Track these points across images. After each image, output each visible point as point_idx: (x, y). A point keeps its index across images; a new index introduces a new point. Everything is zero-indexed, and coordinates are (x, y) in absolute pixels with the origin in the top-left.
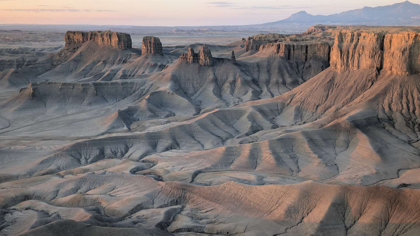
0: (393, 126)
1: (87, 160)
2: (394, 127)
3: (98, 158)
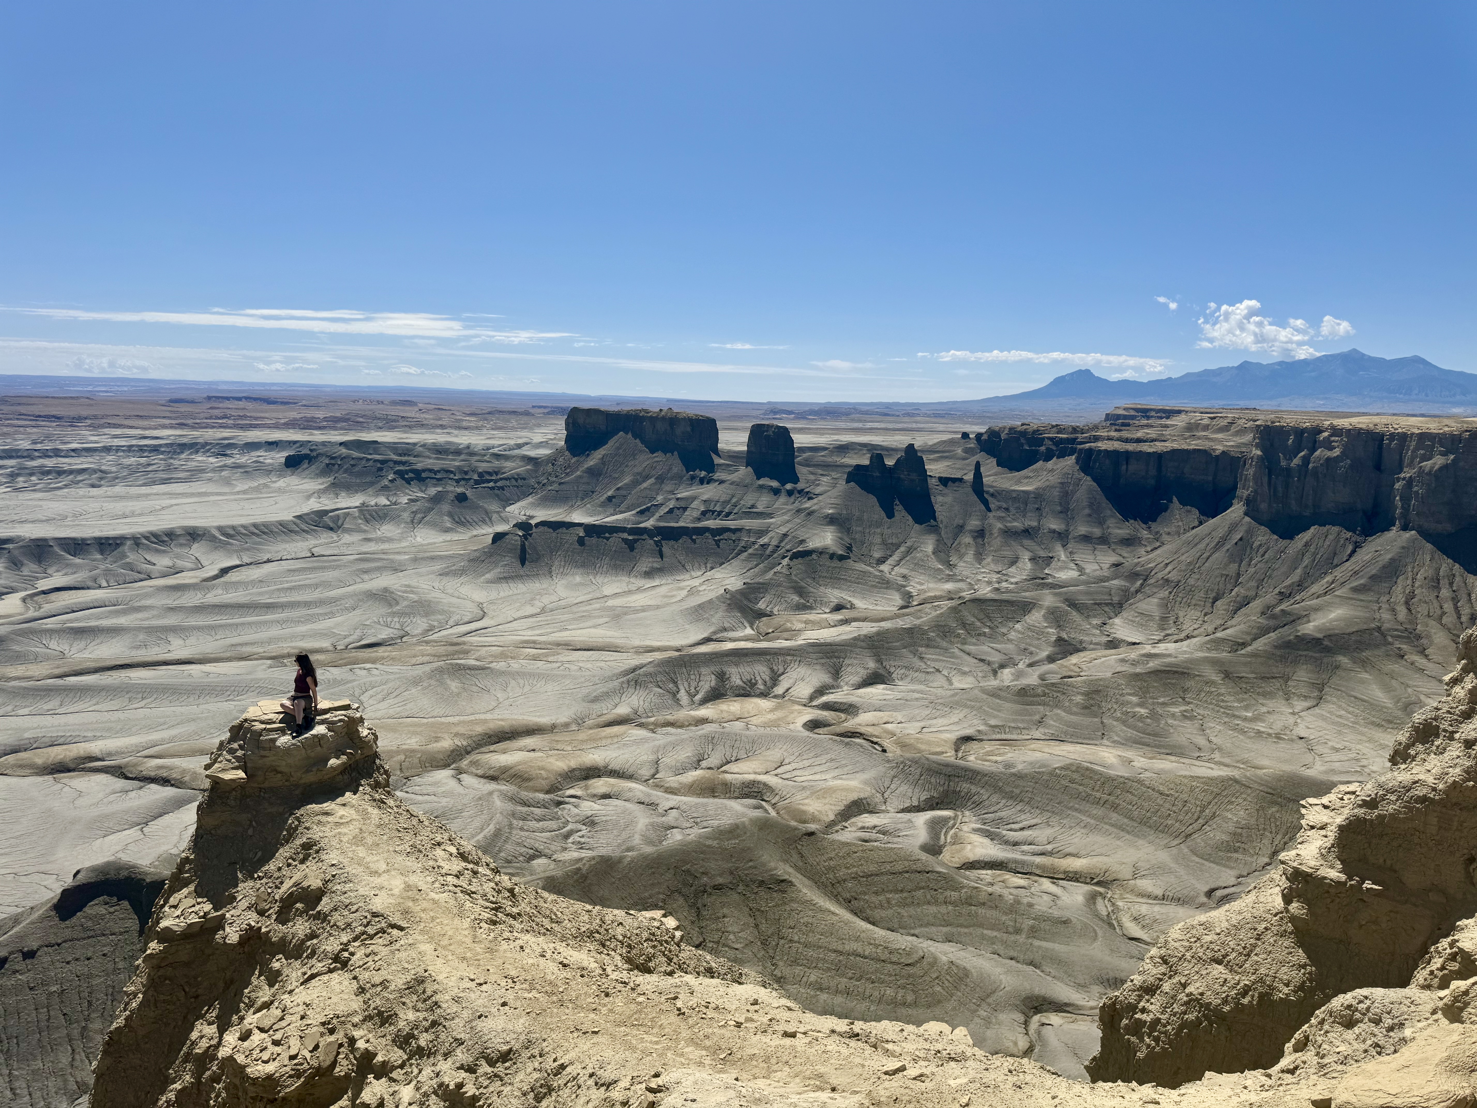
0: (1423, 652)
1: (692, 696)
2: (1426, 656)
3: (715, 695)
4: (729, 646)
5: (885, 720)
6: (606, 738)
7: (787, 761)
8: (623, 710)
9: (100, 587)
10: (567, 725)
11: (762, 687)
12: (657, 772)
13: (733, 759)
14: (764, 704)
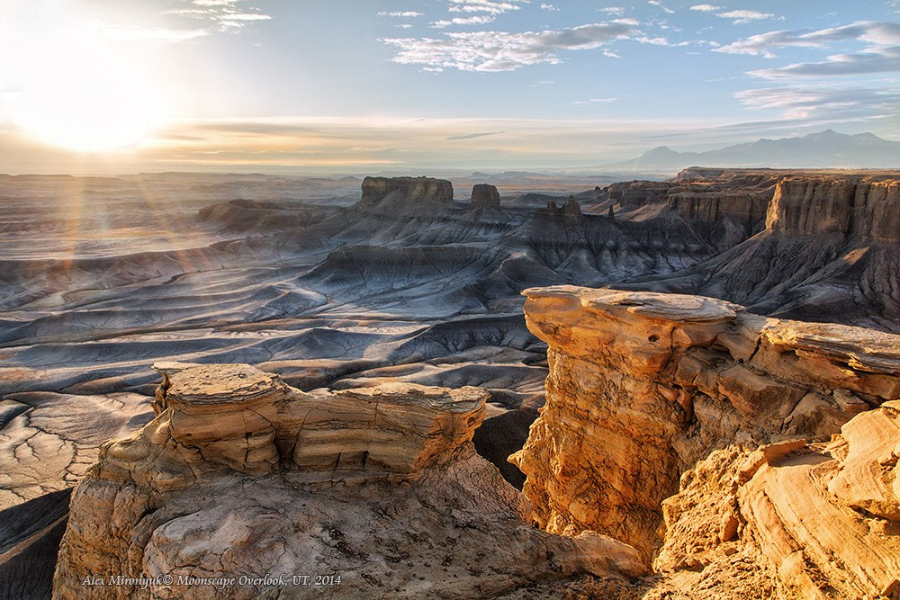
1: (455, 346)
3: (468, 347)
4: (473, 317)
7: (515, 382)
8: (417, 354)
9: (104, 289)
10: (386, 362)
11: (495, 340)
14: (498, 349)
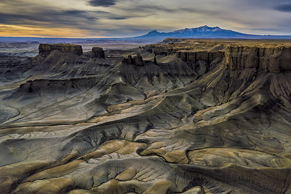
1: (96, 142)
2: (284, 106)
3: (103, 141)
5: (160, 146)
6: (71, 168)
7: (137, 172)
8: (74, 152)
10: (55, 162)
11: (117, 135)
12: (93, 184)
13: (119, 172)
14: (120, 143)
